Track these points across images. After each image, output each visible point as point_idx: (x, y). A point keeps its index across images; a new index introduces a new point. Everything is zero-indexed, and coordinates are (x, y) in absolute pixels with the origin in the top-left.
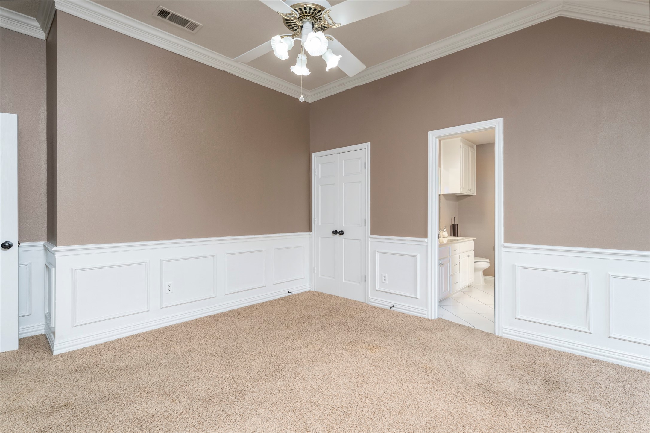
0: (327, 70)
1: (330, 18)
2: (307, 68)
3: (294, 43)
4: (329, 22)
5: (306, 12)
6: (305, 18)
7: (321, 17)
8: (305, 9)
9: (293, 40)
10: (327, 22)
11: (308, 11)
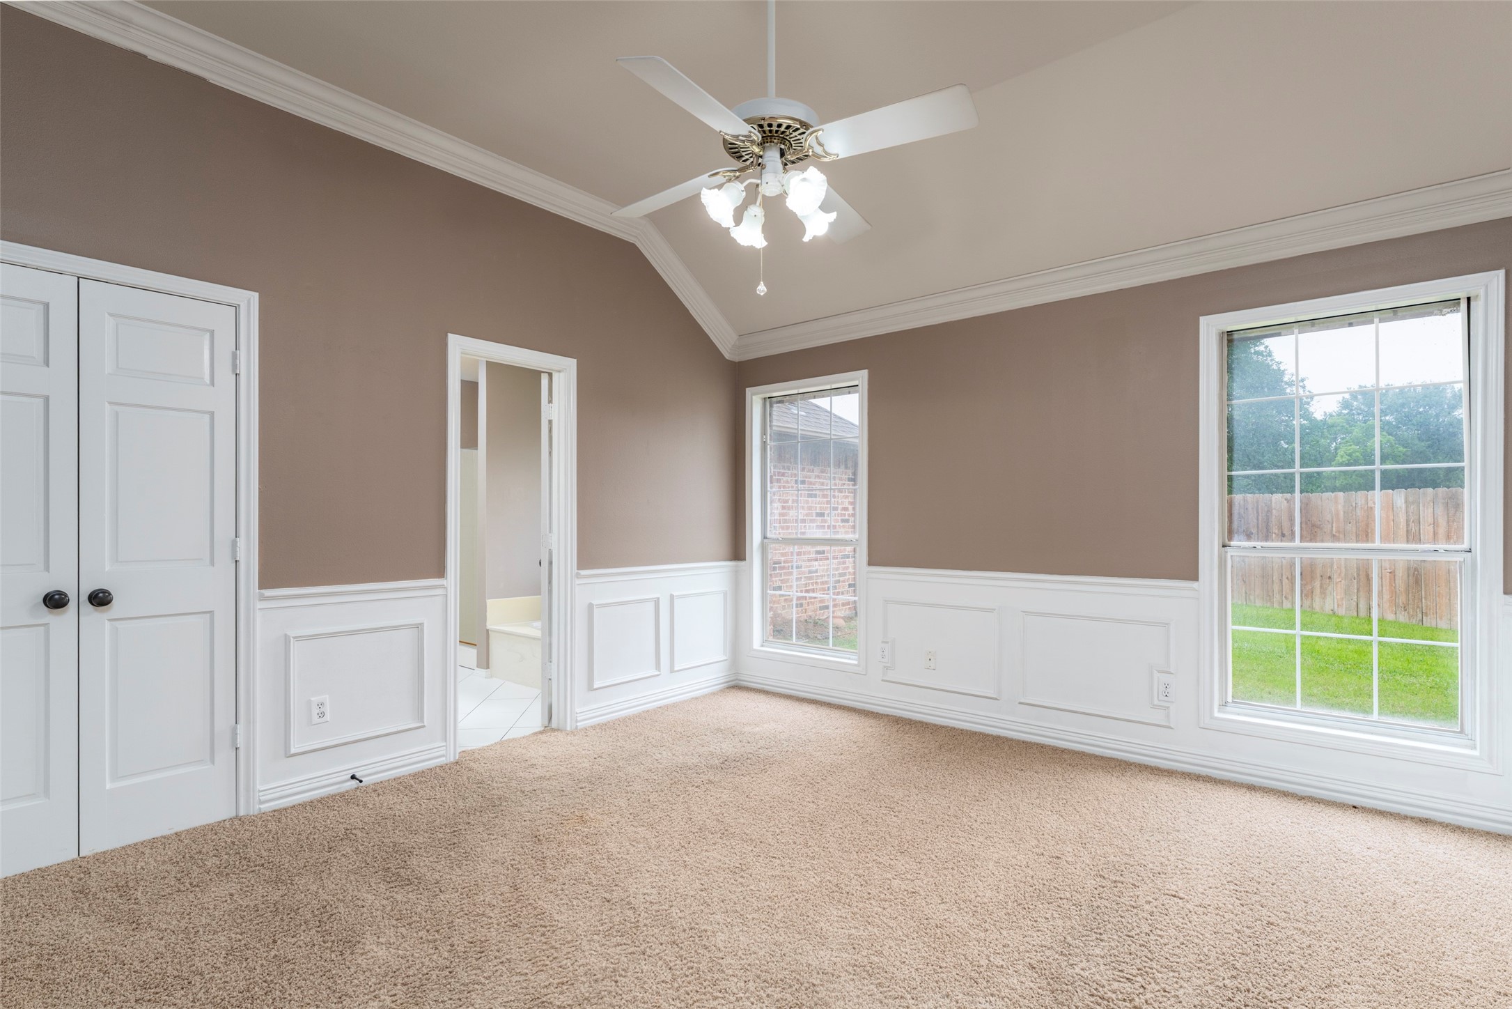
0: (806, 239)
1: (821, 144)
2: (763, 233)
3: (744, 193)
4: (815, 150)
5: (771, 131)
6: (767, 142)
7: (802, 143)
8: (770, 125)
9: (741, 187)
10: (813, 152)
11: (774, 128)
